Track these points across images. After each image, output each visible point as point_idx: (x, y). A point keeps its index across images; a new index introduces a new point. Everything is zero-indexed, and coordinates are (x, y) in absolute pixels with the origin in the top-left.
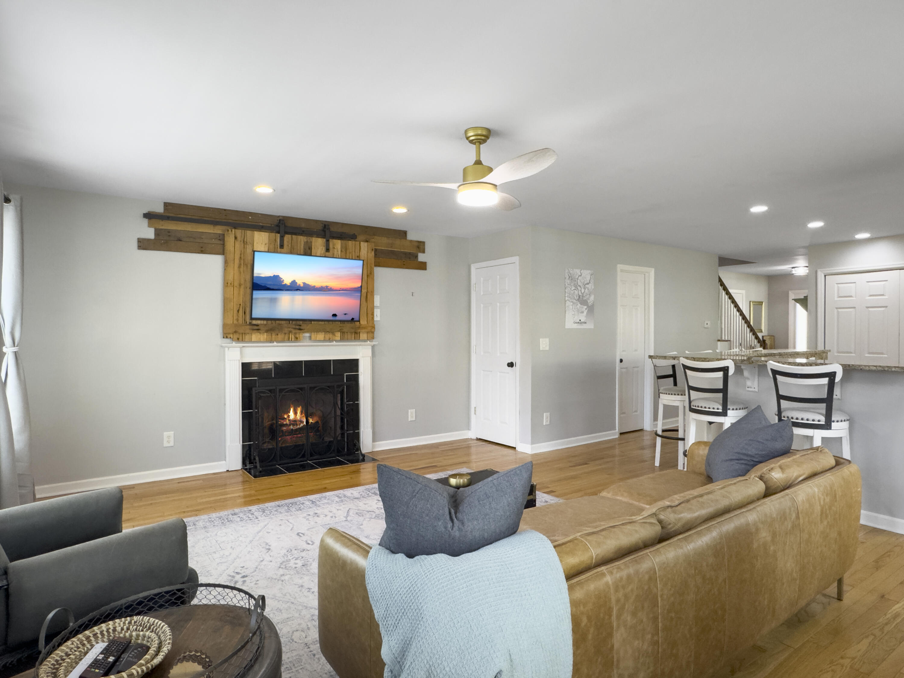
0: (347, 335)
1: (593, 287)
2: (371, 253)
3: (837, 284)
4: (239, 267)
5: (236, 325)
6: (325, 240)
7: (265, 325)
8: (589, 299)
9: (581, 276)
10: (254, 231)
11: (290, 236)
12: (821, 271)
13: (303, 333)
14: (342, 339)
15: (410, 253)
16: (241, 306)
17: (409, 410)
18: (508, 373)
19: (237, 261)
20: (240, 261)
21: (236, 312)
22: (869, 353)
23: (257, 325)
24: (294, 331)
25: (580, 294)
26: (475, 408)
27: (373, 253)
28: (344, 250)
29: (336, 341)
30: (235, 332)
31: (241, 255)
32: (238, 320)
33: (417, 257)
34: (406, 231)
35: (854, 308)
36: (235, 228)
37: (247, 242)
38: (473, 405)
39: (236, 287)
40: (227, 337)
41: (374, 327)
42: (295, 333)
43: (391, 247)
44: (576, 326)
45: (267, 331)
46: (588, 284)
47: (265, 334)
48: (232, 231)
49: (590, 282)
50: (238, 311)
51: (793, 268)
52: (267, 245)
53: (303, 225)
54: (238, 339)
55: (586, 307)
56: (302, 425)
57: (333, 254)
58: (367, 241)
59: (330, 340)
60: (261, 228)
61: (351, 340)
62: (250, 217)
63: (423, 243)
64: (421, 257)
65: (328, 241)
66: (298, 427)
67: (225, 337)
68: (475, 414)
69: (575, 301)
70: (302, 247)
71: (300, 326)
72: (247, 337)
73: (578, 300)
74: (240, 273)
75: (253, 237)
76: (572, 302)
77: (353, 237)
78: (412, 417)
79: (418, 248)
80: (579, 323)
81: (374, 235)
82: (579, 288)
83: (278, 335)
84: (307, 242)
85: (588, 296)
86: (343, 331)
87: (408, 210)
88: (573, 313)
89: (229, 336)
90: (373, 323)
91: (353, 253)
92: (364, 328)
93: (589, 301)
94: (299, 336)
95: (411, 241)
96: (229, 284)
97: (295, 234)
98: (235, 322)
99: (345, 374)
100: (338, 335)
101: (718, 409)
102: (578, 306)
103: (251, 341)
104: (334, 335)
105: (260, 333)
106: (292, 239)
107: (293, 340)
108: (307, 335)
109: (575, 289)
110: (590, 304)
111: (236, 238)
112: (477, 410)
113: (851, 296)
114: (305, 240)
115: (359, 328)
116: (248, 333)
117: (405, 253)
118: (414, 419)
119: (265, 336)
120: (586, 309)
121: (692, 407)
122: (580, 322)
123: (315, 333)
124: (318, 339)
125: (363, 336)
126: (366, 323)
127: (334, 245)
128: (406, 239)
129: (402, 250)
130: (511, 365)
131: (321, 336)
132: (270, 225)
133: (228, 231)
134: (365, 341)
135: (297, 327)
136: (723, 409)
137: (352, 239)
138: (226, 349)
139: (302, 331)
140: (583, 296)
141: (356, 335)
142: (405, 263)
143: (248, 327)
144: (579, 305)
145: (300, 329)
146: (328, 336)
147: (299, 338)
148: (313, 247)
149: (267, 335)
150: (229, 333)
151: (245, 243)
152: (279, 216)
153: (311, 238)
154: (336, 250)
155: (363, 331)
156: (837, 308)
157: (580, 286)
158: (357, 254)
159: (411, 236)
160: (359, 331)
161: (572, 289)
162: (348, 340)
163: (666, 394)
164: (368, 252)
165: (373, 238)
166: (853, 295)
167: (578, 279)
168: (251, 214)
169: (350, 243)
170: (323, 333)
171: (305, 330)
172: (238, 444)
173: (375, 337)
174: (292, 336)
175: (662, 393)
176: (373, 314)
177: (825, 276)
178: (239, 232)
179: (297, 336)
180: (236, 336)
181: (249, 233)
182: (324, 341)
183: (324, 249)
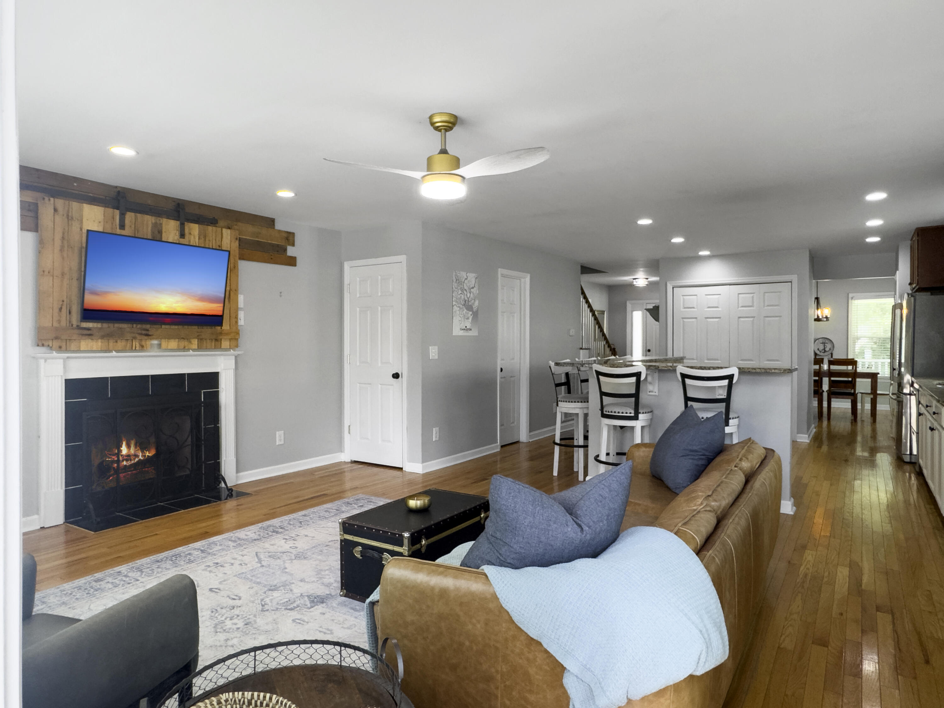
0: (206, 342)
1: (477, 292)
2: (235, 242)
3: (683, 296)
4: (61, 250)
5: (57, 329)
6: (178, 223)
7: (100, 329)
8: (474, 303)
9: (466, 279)
10: (83, 203)
11: (133, 214)
12: (670, 283)
13: (151, 339)
14: (200, 348)
15: (278, 245)
16: (65, 303)
17: (277, 432)
18: (393, 385)
19: (58, 242)
20: (62, 242)
21: (56, 310)
22: (708, 359)
23: (89, 329)
24: (139, 337)
25: (466, 299)
26: (349, 426)
27: (237, 242)
28: (202, 237)
29: (194, 350)
30: (57, 338)
31: (63, 234)
32: (59, 321)
33: (285, 250)
34: (274, 219)
35: (696, 318)
36: (53, 197)
37: (72, 218)
38: (346, 423)
39: (57, 276)
40: (43, 345)
41: (238, 333)
42: (141, 340)
43: (257, 237)
44: (462, 333)
45: (102, 337)
46: (473, 288)
47: (100, 340)
48: (49, 200)
49: (474, 286)
50: (60, 309)
51: (634, 279)
52: (102, 223)
53: (149, 202)
54: (60, 347)
55: (471, 313)
56: (137, 460)
57: (190, 241)
58: (229, 228)
59: (184, 349)
60: (93, 201)
61: (211, 348)
62: (75, 184)
63: (293, 234)
64: (291, 251)
65: (182, 225)
66: (133, 462)
67: (40, 344)
68: (349, 433)
69: (461, 306)
70: (150, 229)
71: (148, 330)
72: (73, 346)
73: (464, 305)
74: (63, 258)
75: (81, 210)
76: (459, 307)
77: (213, 222)
78: (280, 440)
79: (288, 240)
80: (464, 330)
81: (238, 220)
82: (465, 292)
83: (116, 342)
84: (156, 223)
85: (473, 301)
86: (201, 337)
87: (296, 195)
88: (460, 319)
89: (46, 344)
90: (237, 328)
91: (214, 241)
92: (227, 334)
93: (474, 307)
94: (146, 345)
95: (280, 231)
96: (46, 273)
97: (140, 212)
98: (56, 324)
99: (202, 391)
100: (195, 342)
101: (630, 413)
102: (464, 312)
103: (79, 351)
104: (190, 342)
105: (92, 339)
106: (136, 218)
107: (137, 348)
108: (155, 342)
109: (461, 293)
110: (475, 309)
111: (55, 210)
112: (351, 428)
113: (693, 308)
114: (154, 221)
115: (221, 333)
116: (75, 340)
117: (273, 245)
118: (282, 442)
119: (97, 344)
120: (471, 315)
121: (605, 413)
122: (466, 329)
123: (167, 340)
124: (169, 348)
125: (225, 344)
126: (229, 328)
127: (190, 229)
128: (274, 228)
129: (269, 242)
130: (396, 376)
131: (173, 344)
132: (104, 197)
133: (44, 199)
134: (226, 350)
135: (144, 332)
136: (635, 413)
137: (211, 223)
138: (42, 361)
139: (150, 337)
140: (468, 301)
141: (217, 343)
142: (272, 257)
143: (77, 331)
144: (465, 310)
145: (147, 335)
146: (183, 343)
147: (145, 346)
148: (164, 230)
149: (101, 342)
150: (45, 340)
151: (69, 218)
152: (116, 187)
153: (161, 219)
154: (192, 237)
155: (225, 337)
156: (683, 318)
157: (466, 290)
158: (218, 243)
159: (280, 226)
160: (221, 337)
161: (459, 293)
162: (207, 349)
163: (566, 402)
164: (231, 241)
165: (236, 225)
166: (695, 307)
167: (464, 282)
168: (76, 179)
169: (210, 229)
170: (177, 340)
171: (154, 336)
172: (59, 489)
173: (239, 345)
174: (136, 344)
175: (562, 401)
176: (236, 317)
177: (673, 288)
178: (60, 203)
179: (143, 343)
180: (56, 344)
181: (75, 205)
182: (178, 350)
183: (178, 233)
